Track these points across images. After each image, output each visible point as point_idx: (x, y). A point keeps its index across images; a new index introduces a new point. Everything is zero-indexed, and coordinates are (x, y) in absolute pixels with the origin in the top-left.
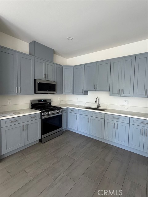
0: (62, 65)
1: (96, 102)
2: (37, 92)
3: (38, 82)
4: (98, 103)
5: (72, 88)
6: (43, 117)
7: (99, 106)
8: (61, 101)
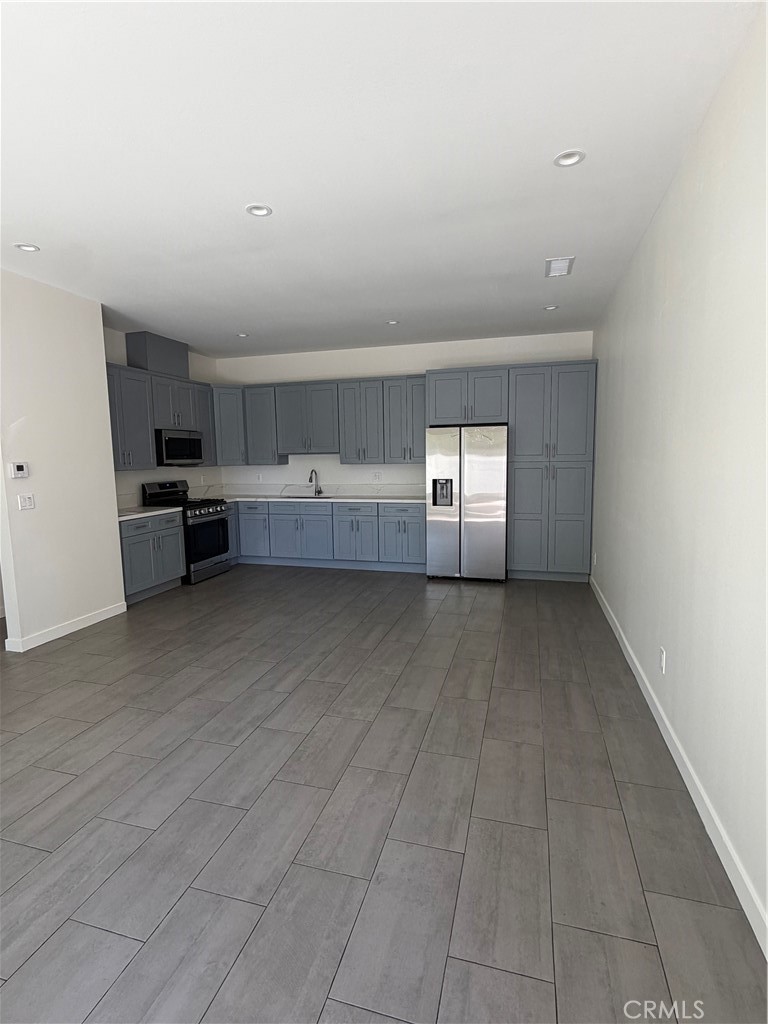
0: (209, 385)
1: (311, 480)
2: (165, 462)
3: (165, 436)
4: (317, 485)
5: (243, 448)
6: (190, 522)
7: (320, 492)
8: (209, 487)
